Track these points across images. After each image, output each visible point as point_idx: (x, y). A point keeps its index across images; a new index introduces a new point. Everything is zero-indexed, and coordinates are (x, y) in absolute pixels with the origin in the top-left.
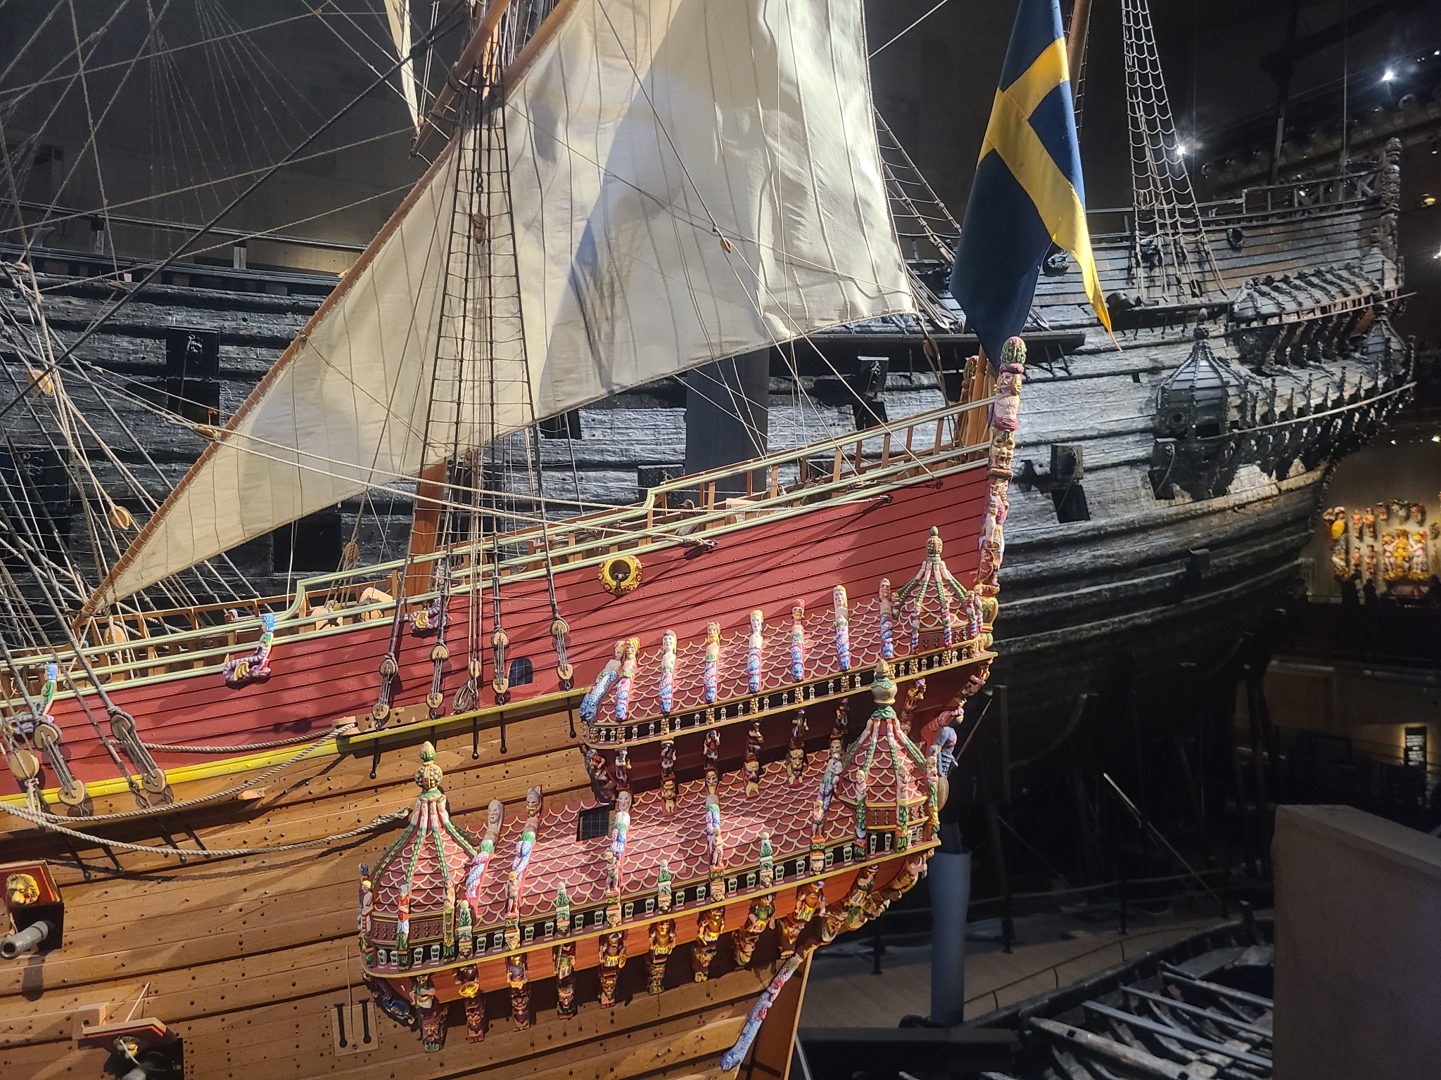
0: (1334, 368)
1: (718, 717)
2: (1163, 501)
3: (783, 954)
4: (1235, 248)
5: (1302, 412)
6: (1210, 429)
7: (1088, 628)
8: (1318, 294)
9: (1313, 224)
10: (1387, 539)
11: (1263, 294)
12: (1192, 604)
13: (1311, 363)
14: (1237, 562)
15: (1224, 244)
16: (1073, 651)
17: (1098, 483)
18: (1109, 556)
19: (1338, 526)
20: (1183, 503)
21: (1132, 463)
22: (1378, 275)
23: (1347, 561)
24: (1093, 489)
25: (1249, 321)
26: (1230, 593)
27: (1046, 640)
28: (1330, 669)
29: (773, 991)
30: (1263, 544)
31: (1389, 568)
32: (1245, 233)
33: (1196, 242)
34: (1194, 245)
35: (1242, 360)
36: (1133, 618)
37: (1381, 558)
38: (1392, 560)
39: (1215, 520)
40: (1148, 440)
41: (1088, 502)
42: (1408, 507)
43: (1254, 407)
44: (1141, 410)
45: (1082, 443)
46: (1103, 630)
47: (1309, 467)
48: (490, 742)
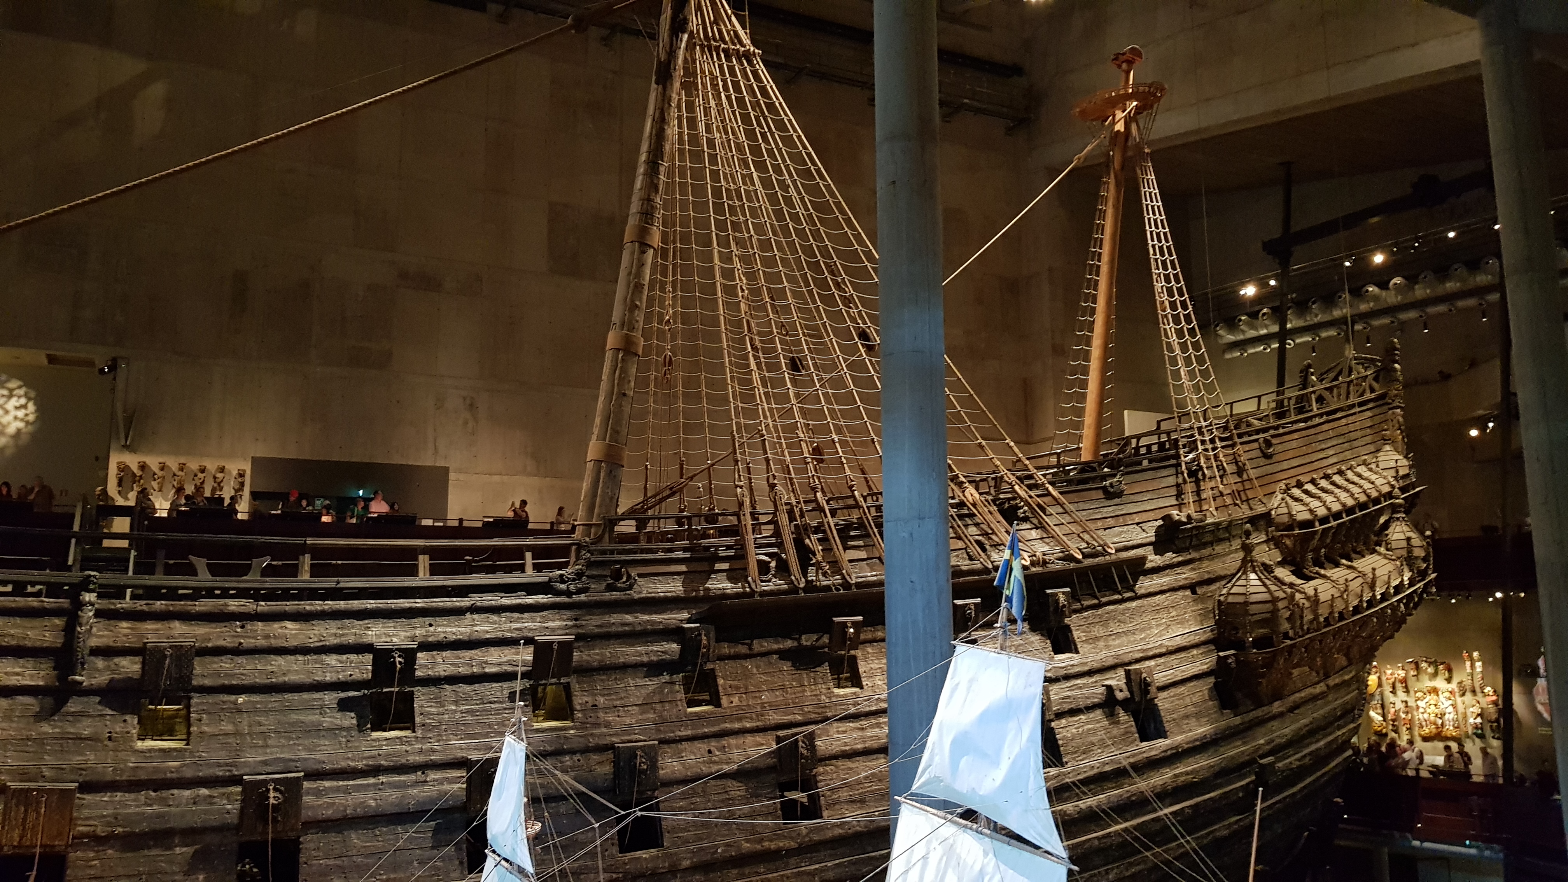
0: (1365, 566)
2: (1228, 712)
4: (1268, 456)
5: (1342, 616)
6: (1265, 642)
8: (1343, 496)
9: (1331, 425)
10: (1419, 694)
11: (1296, 500)
13: (1344, 561)
14: (1297, 763)
15: (1257, 453)
17: (1171, 699)
18: (1187, 773)
19: (1373, 682)
21: (1198, 677)
22: (1393, 472)
23: (1384, 716)
24: (1167, 708)
25: (1286, 527)
26: (1293, 794)
30: (1318, 741)
31: (1424, 723)
32: (1274, 441)
33: (1234, 453)
34: (1232, 457)
35: (1285, 564)
36: (1212, 832)
37: (1415, 713)
38: (1426, 716)
39: (1275, 724)
40: (1209, 654)
41: (1164, 720)
42: (1435, 665)
43: (1302, 617)
44: (1201, 622)
45: (1155, 663)
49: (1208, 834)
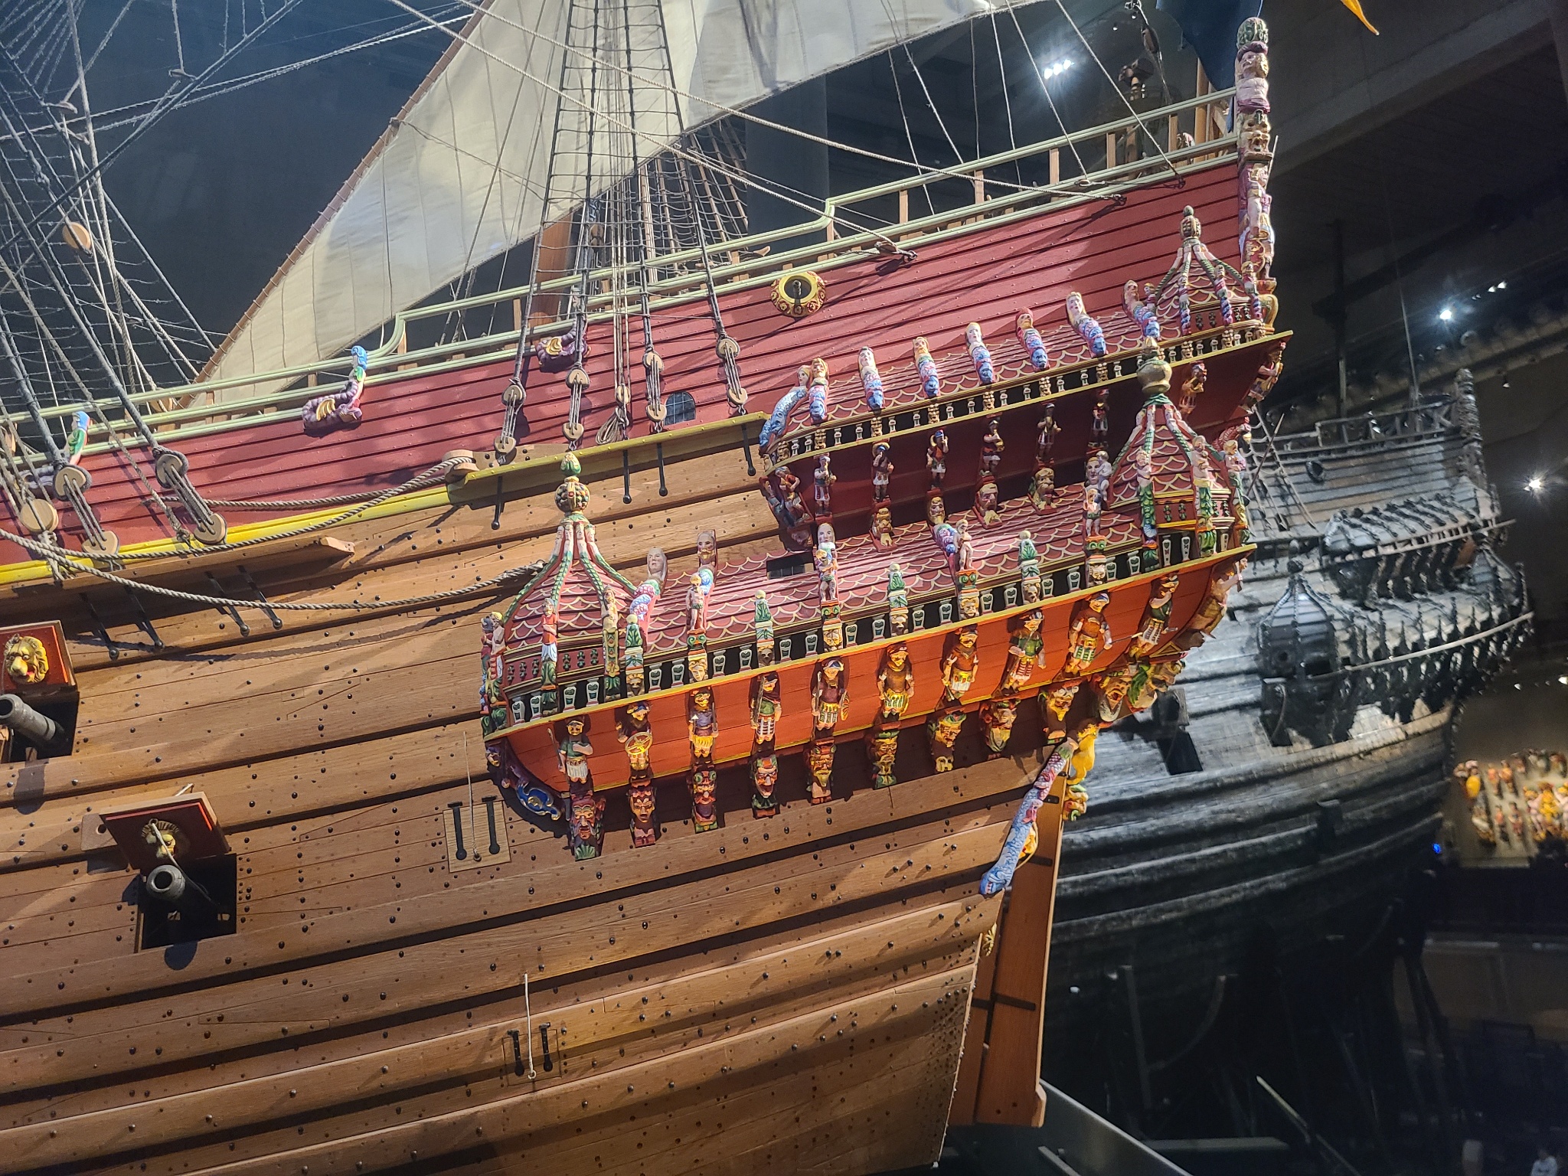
0: (1444, 600)
1: (943, 417)
2: (1280, 748)
3: (1052, 736)
4: (1318, 481)
5: (1417, 647)
6: (1320, 667)
7: (1218, 896)
8: (1412, 524)
9: (1394, 455)
10: (1529, 794)
11: (1354, 526)
12: (1330, 865)
13: (1417, 595)
14: (1372, 815)
15: (1306, 477)
16: (1204, 922)
17: (1206, 729)
18: (1229, 812)
19: (1473, 783)
20: (1302, 750)
21: (1241, 708)
22: (1473, 504)
23: (1490, 822)
24: (1202, 736)
25: (1343, 554)
26: (1370, 852)
27: (1170, 911)
28: (1494, 945)
29: (1043, 784)
30: (1398, 794)
31: (1538, 827)
32: (1325, 466)
33: (1276, 476)
34: (1274, 479)
35: (1343, 595)
36: (1266, 883)
37: (1527, 817)
38: (1540, 818)
39: (1341, 769)
40: (1254, 683)
41: (1198, 751)
42: (1546, 757)
43: (1364, 641)
44: (1242, 650)
45: (1185, 687)
46: (1235, 897)
47: (1434, 708)
48: (644, 485)
49: (1261, 885)
